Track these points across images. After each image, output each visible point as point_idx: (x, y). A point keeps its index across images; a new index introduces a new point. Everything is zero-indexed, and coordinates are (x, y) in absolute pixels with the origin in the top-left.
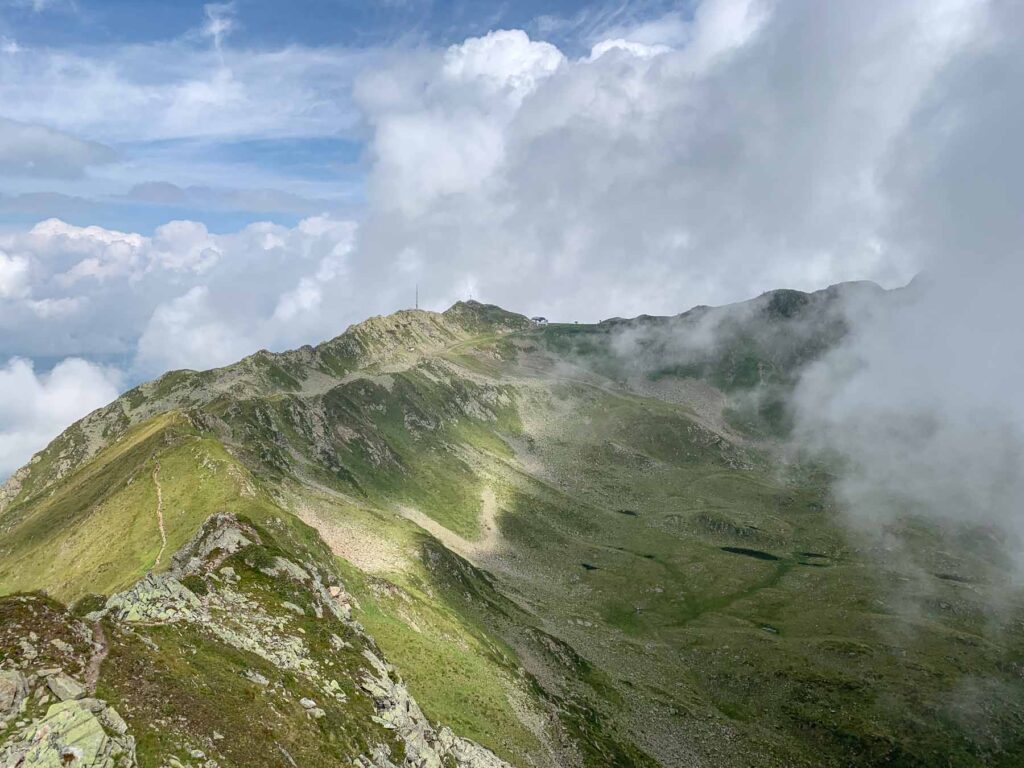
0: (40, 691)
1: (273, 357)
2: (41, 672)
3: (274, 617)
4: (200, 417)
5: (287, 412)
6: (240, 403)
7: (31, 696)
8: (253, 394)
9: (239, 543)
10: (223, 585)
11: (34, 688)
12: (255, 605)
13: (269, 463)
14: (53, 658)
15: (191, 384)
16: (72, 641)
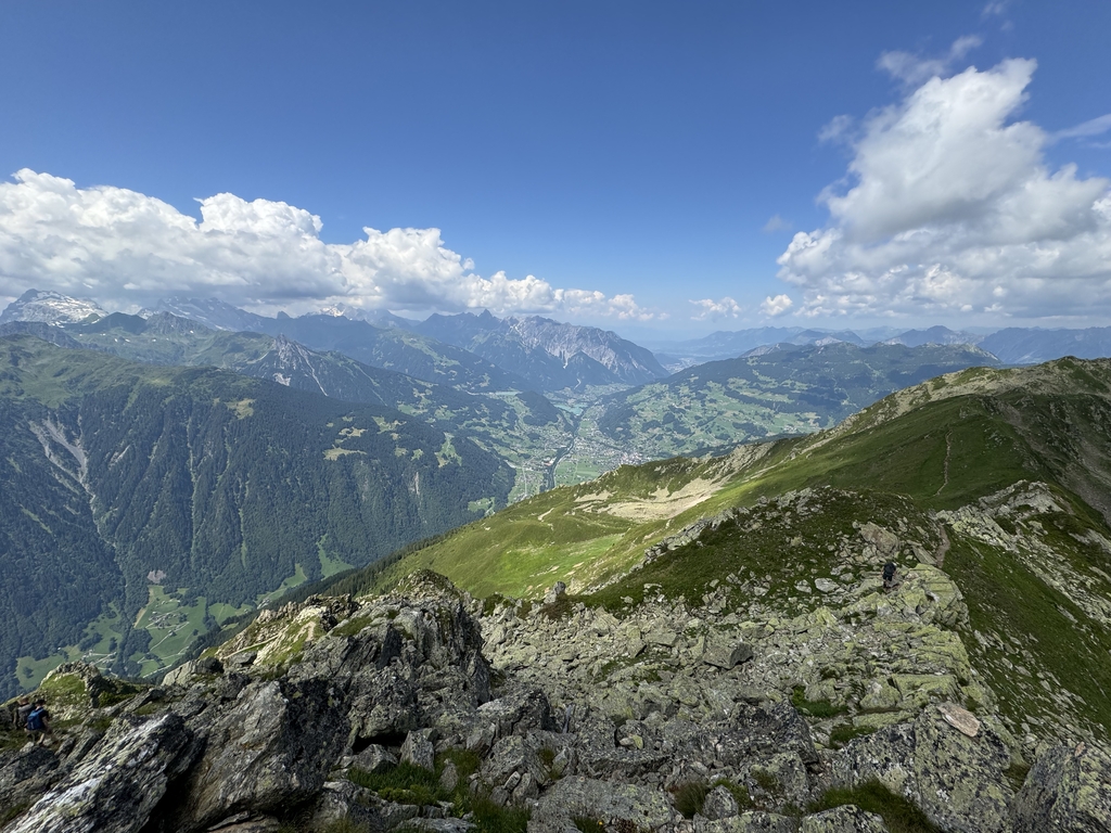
0: (907, 551)
1: (1080, 363)
2: (909, 542)
3: (1081, 575)
4: (993, 402)
5: (1087, 411)
6: (1035, 397)
7: (902, 552)
8: (1050, 391)
9: (1050, 507)
10: (1031, 533)
11: (904, 548)
12: (1062, 558)
13: (1057, 448)
14: (916, 536)
15: (988, 378)
16: (928, 531)
